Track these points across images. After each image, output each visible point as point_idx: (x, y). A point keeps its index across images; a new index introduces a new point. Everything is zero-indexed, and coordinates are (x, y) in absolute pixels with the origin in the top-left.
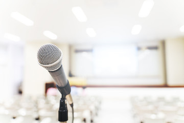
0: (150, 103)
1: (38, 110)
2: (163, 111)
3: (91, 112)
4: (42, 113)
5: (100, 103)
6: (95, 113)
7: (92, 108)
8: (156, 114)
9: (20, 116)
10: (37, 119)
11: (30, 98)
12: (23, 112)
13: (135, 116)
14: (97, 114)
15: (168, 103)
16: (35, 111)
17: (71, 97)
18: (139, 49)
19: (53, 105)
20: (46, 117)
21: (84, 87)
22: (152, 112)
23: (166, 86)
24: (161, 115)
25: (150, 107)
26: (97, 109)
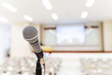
0: (92, 63)
1: (20, 67)
2: (101, 68)
3: (55, 68)
4: (23, 69)
5: (61, 62)
6: (57, 69)
7: (56, 65)
8: (97, 70)
9: (8, 71)
10: (20, 73)
11: (15, 59)
12: (10, 68)
13: (83, 71)
14: (58, 70)
15: (104, 63)
16: (18, 68)
17: (43, 60)
18: (86, 27)
19: (30, 64)
20: (25, 72)
21: (50, 52)
22: (94, 68)
23: (103, 51)
24: (100, 71)
25: (93, 65)
26: (59, 66)
